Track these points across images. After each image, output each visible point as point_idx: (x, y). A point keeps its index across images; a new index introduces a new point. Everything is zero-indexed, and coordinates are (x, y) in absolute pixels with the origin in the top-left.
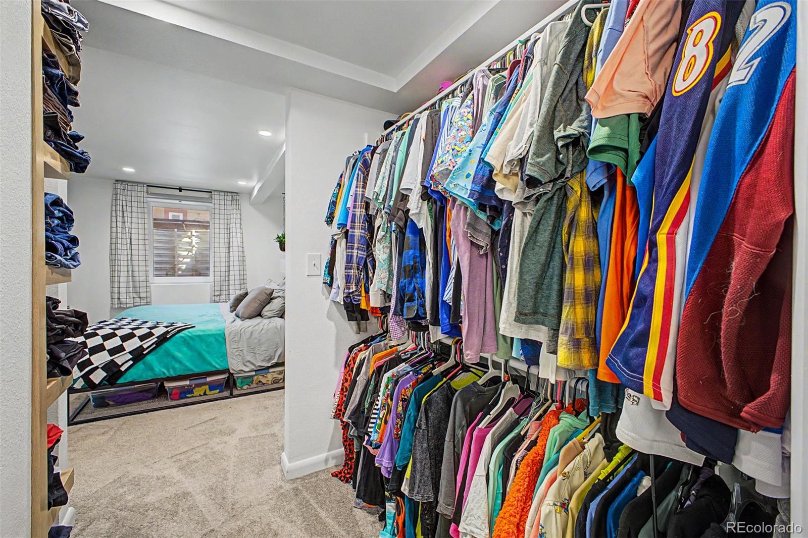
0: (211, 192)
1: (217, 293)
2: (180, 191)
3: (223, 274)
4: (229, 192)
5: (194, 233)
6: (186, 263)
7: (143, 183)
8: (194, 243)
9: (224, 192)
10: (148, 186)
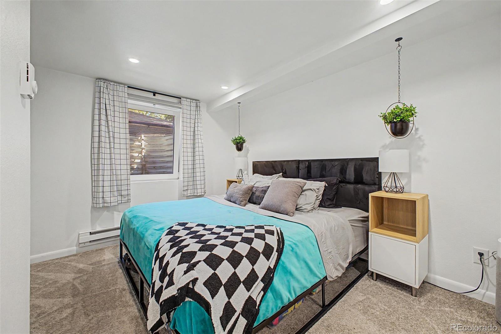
0: (181, 98)
1: (186, 188)
2: (154, 95)
3: (190, 171)
4: (194, 100)
5: (143, 138)
6: (137, 163)
7: (124, 84)
8: (143, 146)
9: (191, 99)
10: (128, 87)
